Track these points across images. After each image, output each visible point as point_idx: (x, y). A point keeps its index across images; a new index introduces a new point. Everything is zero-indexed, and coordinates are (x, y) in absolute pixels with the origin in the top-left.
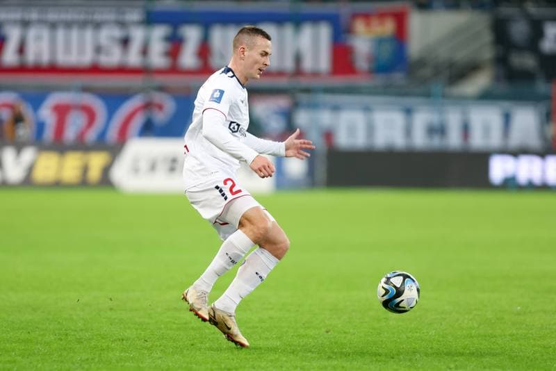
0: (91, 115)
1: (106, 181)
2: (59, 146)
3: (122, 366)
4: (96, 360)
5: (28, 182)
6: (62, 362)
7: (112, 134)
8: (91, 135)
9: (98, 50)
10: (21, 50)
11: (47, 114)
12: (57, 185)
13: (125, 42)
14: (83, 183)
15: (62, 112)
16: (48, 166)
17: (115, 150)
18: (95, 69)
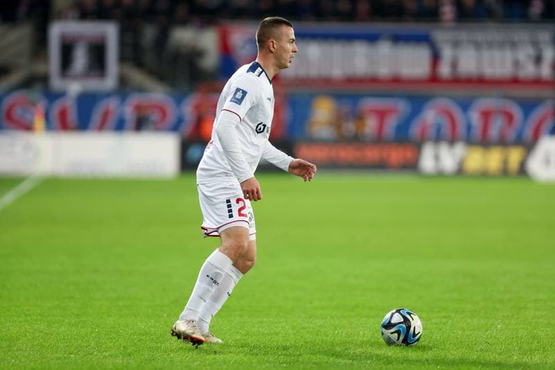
0: (509, 117)
1: (523, 171)
2: (485, 143)
3: (536, 322)
4: (515, 317)
5: (460, 172)
6: (487, 318)
7: (528, 133)
8: (511, 134)
9: (516, 63)
10: (454, 65)
11: (475, 117)
12: (484, 175)
13: (538, 60)
14: (505, 172)
15: (486, 115)
16: (476, 159)
17: (529, 146)
18: (515, 81)
